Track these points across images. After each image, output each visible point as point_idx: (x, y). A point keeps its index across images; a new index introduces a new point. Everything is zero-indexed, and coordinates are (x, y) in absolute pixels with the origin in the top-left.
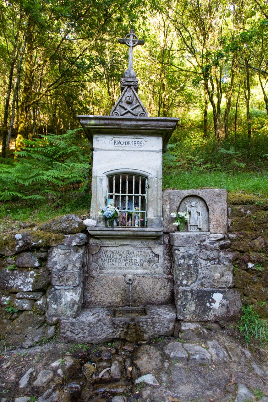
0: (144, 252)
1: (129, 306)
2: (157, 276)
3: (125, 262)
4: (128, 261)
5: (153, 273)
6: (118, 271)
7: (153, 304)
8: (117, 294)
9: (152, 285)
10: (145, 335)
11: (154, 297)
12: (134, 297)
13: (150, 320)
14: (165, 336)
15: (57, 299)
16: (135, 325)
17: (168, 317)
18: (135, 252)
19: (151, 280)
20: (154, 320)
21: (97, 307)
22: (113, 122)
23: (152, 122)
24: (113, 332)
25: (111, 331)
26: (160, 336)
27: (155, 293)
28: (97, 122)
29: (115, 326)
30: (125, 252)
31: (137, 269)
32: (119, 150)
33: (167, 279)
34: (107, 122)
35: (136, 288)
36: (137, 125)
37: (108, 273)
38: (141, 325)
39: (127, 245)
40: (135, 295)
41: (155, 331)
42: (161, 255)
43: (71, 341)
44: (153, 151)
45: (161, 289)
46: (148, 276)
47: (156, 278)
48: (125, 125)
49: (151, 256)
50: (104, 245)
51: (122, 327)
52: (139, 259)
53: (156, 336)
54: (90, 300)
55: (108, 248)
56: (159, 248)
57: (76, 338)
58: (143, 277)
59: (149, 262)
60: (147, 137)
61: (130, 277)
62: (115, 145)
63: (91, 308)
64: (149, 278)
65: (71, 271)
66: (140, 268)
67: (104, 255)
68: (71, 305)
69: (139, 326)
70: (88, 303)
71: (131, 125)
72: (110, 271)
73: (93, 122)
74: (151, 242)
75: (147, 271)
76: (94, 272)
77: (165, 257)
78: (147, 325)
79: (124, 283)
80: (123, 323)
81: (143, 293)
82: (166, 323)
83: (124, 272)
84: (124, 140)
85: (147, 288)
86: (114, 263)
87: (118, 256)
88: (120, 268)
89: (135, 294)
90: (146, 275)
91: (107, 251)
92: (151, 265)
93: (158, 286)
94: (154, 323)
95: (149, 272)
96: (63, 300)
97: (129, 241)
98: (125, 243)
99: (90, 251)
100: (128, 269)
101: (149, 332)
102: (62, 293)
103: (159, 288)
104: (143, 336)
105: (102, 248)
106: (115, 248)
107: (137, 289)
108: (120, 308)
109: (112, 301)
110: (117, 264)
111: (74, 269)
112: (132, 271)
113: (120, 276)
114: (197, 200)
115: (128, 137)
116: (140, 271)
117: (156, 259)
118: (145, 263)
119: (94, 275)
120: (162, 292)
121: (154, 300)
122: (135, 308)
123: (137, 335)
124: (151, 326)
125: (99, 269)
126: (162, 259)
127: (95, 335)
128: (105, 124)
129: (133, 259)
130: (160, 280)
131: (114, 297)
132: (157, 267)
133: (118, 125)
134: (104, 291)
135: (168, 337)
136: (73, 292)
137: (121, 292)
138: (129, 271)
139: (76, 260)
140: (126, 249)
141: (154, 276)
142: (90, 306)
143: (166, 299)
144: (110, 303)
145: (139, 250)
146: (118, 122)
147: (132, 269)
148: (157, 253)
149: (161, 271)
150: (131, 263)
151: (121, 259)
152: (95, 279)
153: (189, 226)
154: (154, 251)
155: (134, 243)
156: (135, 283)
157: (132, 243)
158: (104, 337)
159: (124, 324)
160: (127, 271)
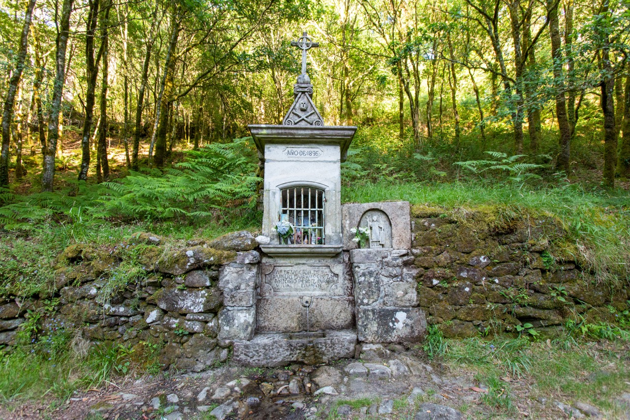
0: (322, 272)
1: (306, 331)
2: (337, 297)
3: (301, 283)
4: (305, 282)
5: (333, 294)
6: (294, 293)
7: (332, 328)
8: (293, 318)
9: (332, 307)
10: (324, 357)
11: (333, 321)
12: (311, 321)
13: (329, 342)
14: (346, 358)
15: (229, 321)
16: (313, 347)
17: (348, 338)
18: (312, 272)
19: (330, 302)
20: (333, 341)
21: (271, 332)
22: (287, 131)
23: (329, 131)
24: (290, 354)
25: (288, 353)
26: (340, 359)
27: (335, 316)
28: (269, 131)
29: (292, 348)
30: (301, 272)
31: (314, 290)
32: (293, 161)
33: (347, 301)
34: (280, 131)
35: (313, 311)
36: (312, 134)
37: (283, 296)
38: (320, 346)
39: (304, 264)
40: (313, 319)
41: (334, 353)
42: (341, 274)
43: (246, 365)
44: (330, 162)
45: (341, 312)
46: (327, 298)
47: (335, 300)
48: (299, 135)
49: (330, 276)
50: (278, 265)
51: (300, 349)
52: (316, 279)
53: (336, 358)
54: (263, 325)
55: (282, 268)
56: (338, 267)
57: (251, 361)
58: (322, 299)
59: (328, 282)
60: (324, 147)
61: (307, 298)
62: (289, 156)
63: (265, 334)
64: (328, 301)
65: (245, 291)
66: (318, 289)
67: (278, 275)
68: (245, 326)
69: (318, 347)
70: (261, 328)
71: (306, 135)
72: (285, 293)
73: (265, 132)
74: (329, 261)
75: (325, 292)
76: (267, 294)
77: (345, 277)
78: (326, 346)
79: (301, 306)
80: (300, 344)
81: (322, 316)
82: (346, 344)
83: (301, 293)
84: (299, 150)
85: (326, 311)
86: (289, 284)
87: (293, 276)
88: (296, 290)
89: (313, 317)
90: (325, 297)
91: (281, 271)
92: (330, 285)
93: (338, 308)
94: (334, 345)
95: (328, 293)
96: (236, 321)
97: (306, 259)
98: (301, 262)
99: (263, 271)
100: (305, 290)
101: (328, 354)
102: (234, 314)
103: (339, 311)
104: (322, 358)
105: (276, 268)
106: (291, 267)
107: (315, 312)
108: (296, 334)
109: (288, 325)
110: (293, 285)
111: (248, 288)
112: (309, 292)
113: (296, 299)
114: (379, 214)
115: (303, 146)
116: (317, 293)
117: (335, 279)
118: (324, 284)
119: (267, 298)
120: (343, 315)
121: (334, 324)
122: (313, 333)
123: (315, 357)
124: (331, 347)
125: (272, 290)
126: (342, 279)
127: (271, 358)
128: (278, 134)
129: (310, 279)
130: (340, 302)
131: (289, 322)
132: (337, 288)
133: (292, 134)
134: (279, 315)
135: (348, 359)
136: (246, 313)
137: (298, 316)
138: (306, 292)
139: (249, 279)
140: (302, 269)
141: (333, 297)
142: (263, 332)
143: (347, 322)
144: (285, 328)
145: (317, 270)
146: (292, 131)
147: (309, 290)
148: (336, 272)
149: (341, 293)
150: (308, 284)
151: (297, 280)
152: (269, 301)
153: (370, 242)
154: (333, 270)
155: (311, 262)
156: (313, 306)
157: (309, 262)
158: (280, 360)
159: (301, 346)
160: (304, 292)
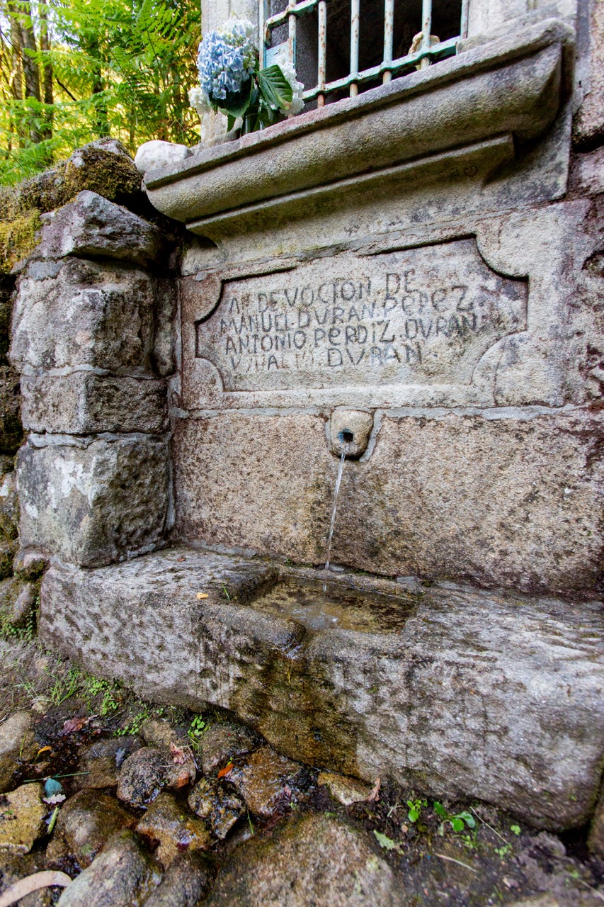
0: (431, 273)
1: (348, 567)
2: (512, 415)
3: (325, 344)
4: (341, 338)
5: (487, 396)
6: (298, 393)
7: (476, 580)
8: (292, 505)
9: (476, 469)
10: (362, 750)
11: (482, 544)
12: (370, 527)
15: (38, 483)
18: (378, 283)
19: (470, 441)
24: (204, 673)
26: (465, 801)
27: (493, 518)
29: (212, 645)
30: (328, 291)
31: (386, 378)
33: (584, 436)
35: (379, 482)
37: (257, 406)
38: (338, 680)
39: (338, 249)
40: (377, 518)
42: (545, 274)
43: (70, 658)
45: (532, 497)
46: (453, 418)
47: (500, 428)
49: (473, 293)
50: (235, 273)
51: (242, 663)
52: (396, 319)
54: (195, 517)
55: (252, 287)
56: (529, 229)
57: (85, 649)
58: (422, 422)
59: (462, 330)
61: (347, 418)
64: (455, 432)
65: (67, 370)
66: (404, 369)
67: (238, 318)
68: (74, 512)
69: (329, 684)
70: (192, 528)
72: (263, 396)
74: (476, 200)
75: (444, 388)
76: (203, 401)
79: (325, 452)
81: (424, 511)
83: (322, 395)
85: (445, 486)
86: (278, 355)
87: (292, 316)
88: (306, 378)
89: (378, 511)
90: (439, 414)
91: (246, 299)
92: (473, 349)
93: (518, 478)
95: (457, 392)
96: (51, 490)
97: (346, 221)
98: (325, 242)
99: (188, 308)
100: (345, 377)
102: (47, 461)
103: (523, 492)
105: (229, 288)
106: (283, 276)
107: (387, 488)
109: (276, 532)
110: (290, 359)
112: (362, 389)
113: (304, 419)
116: (401, 391)
117: (507, 306)
118: (437, 340)
119: (203, 414)
120: (544, 518)
121: (486, 559)
122: (376, 582)
126: (555, 299)
129: (367, 321)
130: (532, 441)
131: (280, 515)
132: (513, 362)
136: (78, 458)
137: (311, 496)
138: (350, 388)
139: (75, 318)
140: (330, 275)
141: (488, 415)
145: (400, 268)
147: (362, 380)
148: (515, 262)
149: (544, 384)
150: (355, 349)
151: (309, 332)
154: (493, 257)
155: (373, 228)
156: (378, 455)
157: (361, 233)
160: (338, 389)
